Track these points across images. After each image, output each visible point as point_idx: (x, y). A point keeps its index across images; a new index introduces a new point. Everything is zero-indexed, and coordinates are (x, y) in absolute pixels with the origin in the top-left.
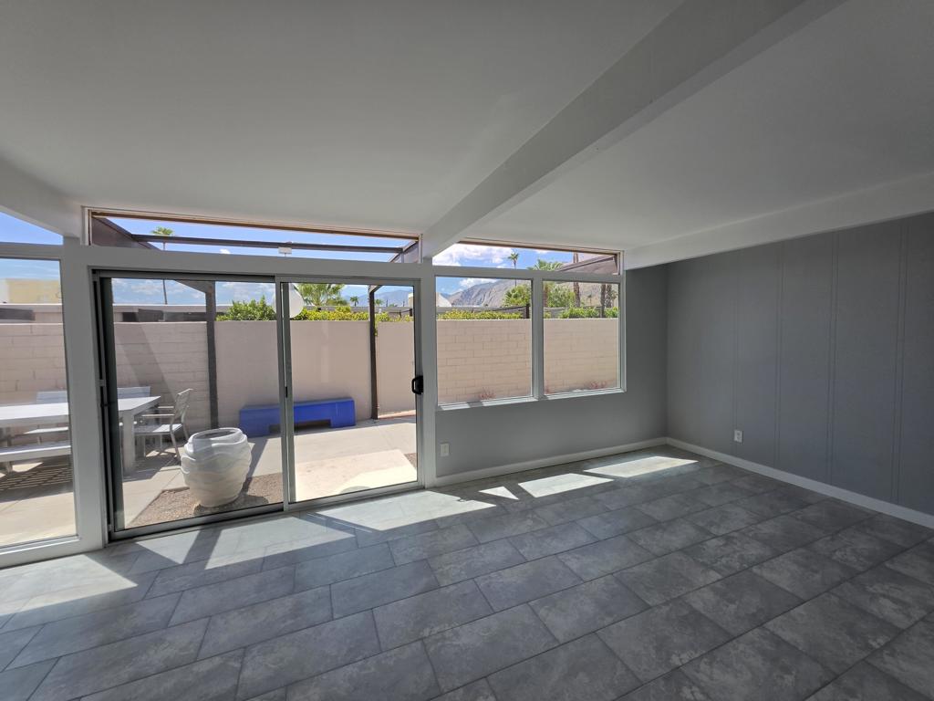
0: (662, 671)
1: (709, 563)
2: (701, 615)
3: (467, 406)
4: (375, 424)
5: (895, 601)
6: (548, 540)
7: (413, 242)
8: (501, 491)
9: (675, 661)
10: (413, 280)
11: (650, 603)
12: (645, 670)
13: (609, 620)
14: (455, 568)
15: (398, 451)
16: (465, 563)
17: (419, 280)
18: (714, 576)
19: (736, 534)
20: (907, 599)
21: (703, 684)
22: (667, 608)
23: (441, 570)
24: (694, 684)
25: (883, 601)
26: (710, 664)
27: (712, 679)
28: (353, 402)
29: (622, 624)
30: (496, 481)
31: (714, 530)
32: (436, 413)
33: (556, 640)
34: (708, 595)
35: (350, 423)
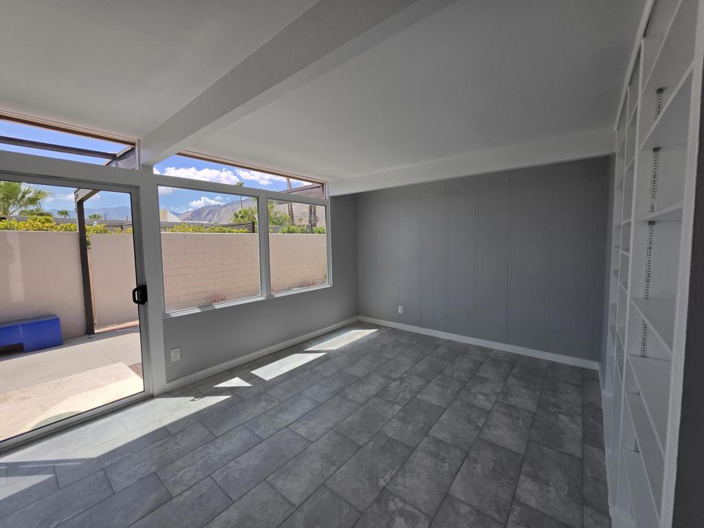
0: (374, 496)
1: (393, 400)
2: (393, 440)
3: (198, 311)
4: (91, 340)
5: (484, 394)
6: (280, 415)
7: (128, 147)
8: (236, 382)
9: (382, 483)
10: (130, 187)
11: (360, 443)
12: (363, 501)
13: (334, 468)
14: (190, 470)
15: (121, 364)
16: (201, 461)
17: (138, 187)
18: (398, 408)
19: (405, 375)
20: (488, 392)
21: (401, 494)
22: (371, 443)
23: (173, 479)
24: (395, 496)
25: (480, 396)
26: (403, 476)
27: (405, 487)
28: (58, 319)
29: (344, 468)
30: (230, 373)
31: (393, 376)
32: (164, 321)
33: (292, 505)
34: (396, 423)
35: (57, 343)
